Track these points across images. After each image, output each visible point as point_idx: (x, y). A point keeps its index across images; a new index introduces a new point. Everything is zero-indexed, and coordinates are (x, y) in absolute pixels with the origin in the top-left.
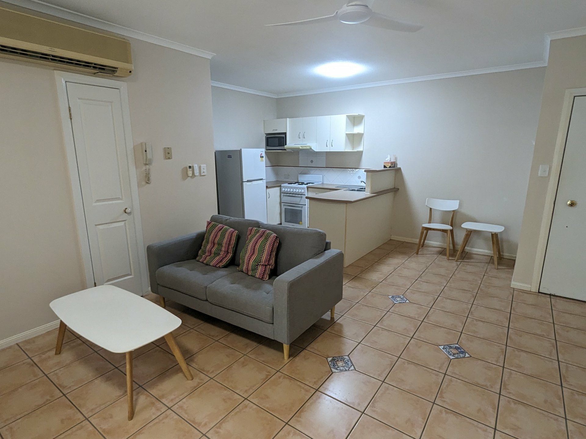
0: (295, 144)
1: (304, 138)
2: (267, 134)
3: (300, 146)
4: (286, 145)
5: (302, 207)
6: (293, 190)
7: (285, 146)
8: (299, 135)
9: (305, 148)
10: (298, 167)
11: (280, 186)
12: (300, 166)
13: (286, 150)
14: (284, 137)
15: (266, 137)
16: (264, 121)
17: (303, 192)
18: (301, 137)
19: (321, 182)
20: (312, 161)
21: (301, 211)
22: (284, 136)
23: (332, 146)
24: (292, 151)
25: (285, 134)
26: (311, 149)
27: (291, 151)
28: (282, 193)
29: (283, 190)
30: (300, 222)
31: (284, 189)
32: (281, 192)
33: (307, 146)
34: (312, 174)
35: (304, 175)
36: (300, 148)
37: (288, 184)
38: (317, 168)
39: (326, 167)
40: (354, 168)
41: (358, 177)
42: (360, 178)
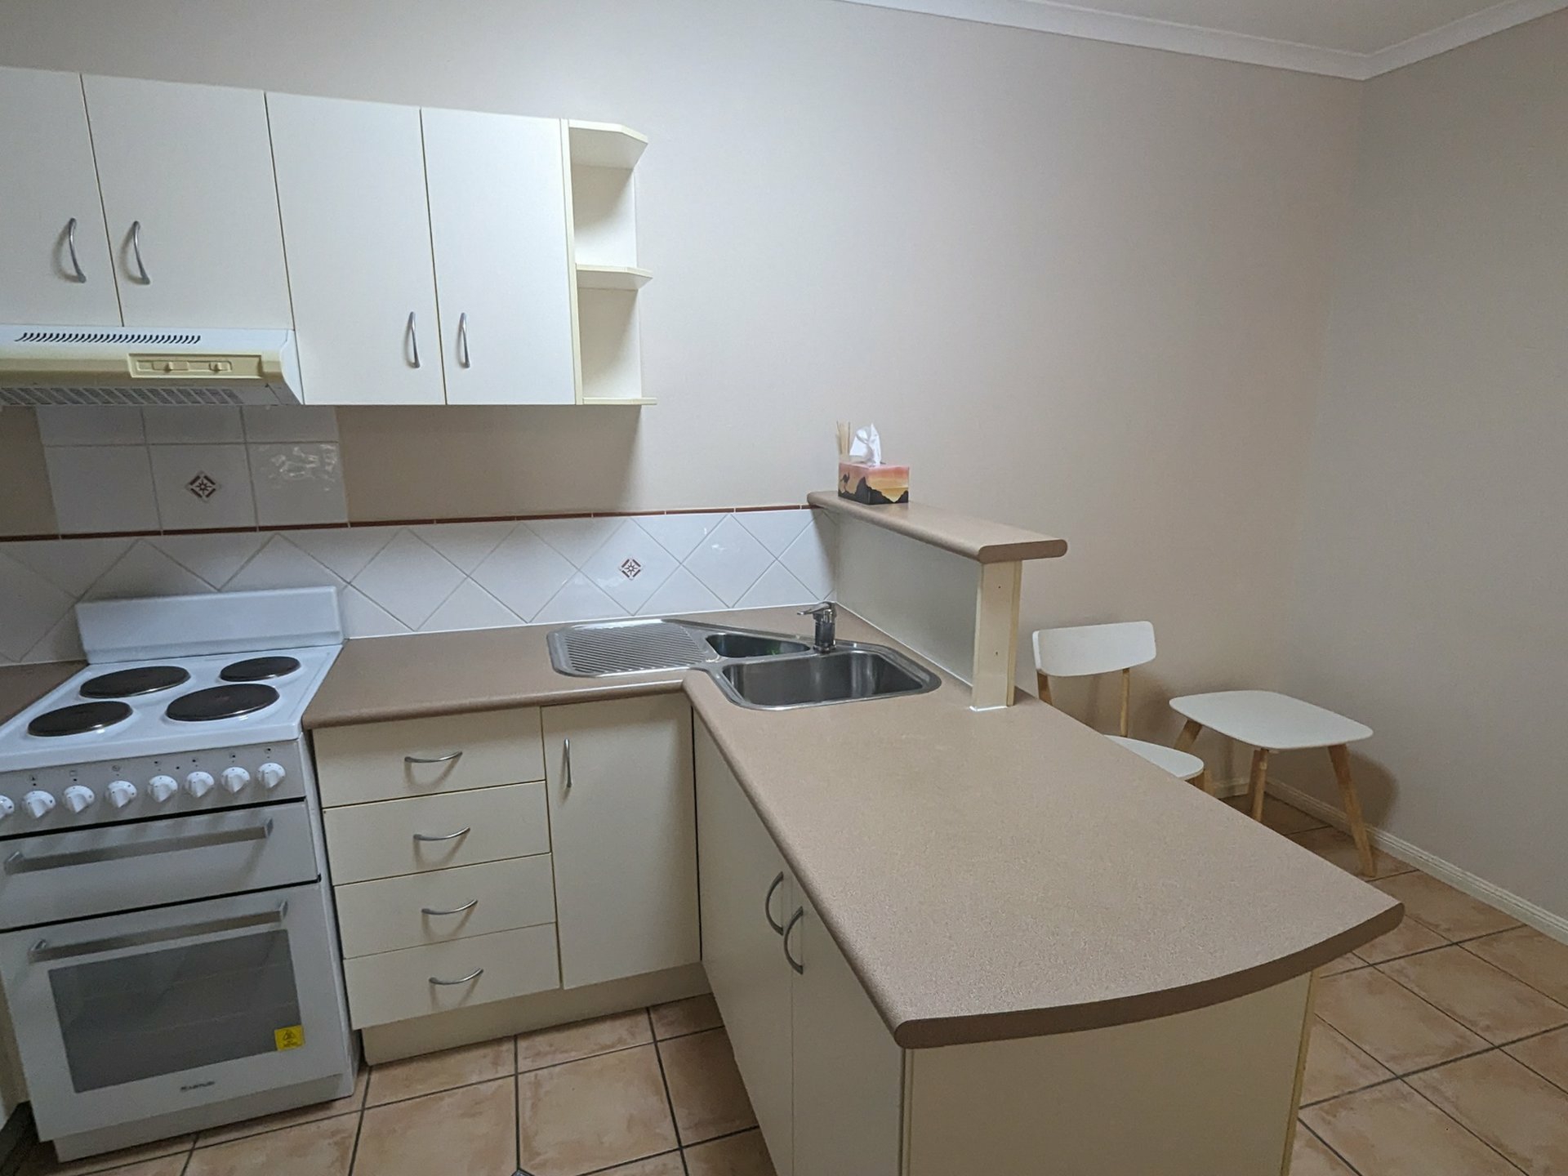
1: (144, 279)
3: (123, 359)
5: (283, 908)
9: (198, 373)
10: (53, 537)
12: (63, 530)
17: (280, 783)
19: (336, 634)
20: (202, 488)
23: (463, 364)
26: (271, 380)
30: (280, 1035)
33: (223, 359)
34: (219, 591)
35: (134, 601)
36: (135, 371)
37: (31, 734)
38: (271, 538)
39: (354, 524)
40: (588, 515)
41: (623, 566)
42: (636, 571)
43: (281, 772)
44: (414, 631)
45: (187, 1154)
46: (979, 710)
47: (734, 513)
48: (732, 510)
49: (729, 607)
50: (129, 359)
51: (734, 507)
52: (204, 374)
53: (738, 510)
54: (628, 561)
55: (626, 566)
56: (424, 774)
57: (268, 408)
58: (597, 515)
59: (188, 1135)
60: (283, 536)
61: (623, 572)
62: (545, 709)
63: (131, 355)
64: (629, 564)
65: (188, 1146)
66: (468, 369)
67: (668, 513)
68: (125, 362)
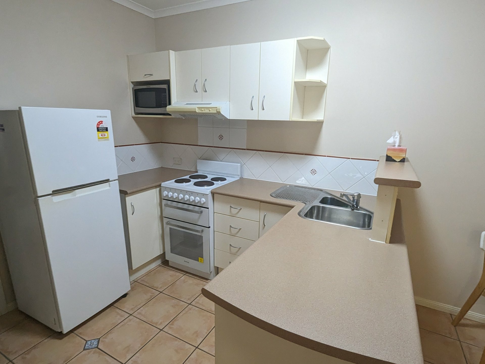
0: (187, 104)
1: (206, 91)
2: (136, 84)
3: (196, 108)
4: (170, 104)
5: (202, 231)
6: (184, 196)
7: (168, 107)
8: (195, 85)
9: (207, 111)
10: (197, 145)
11: (160, 186)
12: (199, 144)
13: (170, 115)
14: (165, 89)
15: (133, 88)
16: (128, 56)
17: (204, 203)
18: (199, 89)
19: (239, 175)
20: (221, 137)
21: (201, 237)
22: (165, 86)
23: (263, 109)
24: (184, 118)
25: (167, 82)
26: (219, 113)
27: (180, 117)
28: (164, 199)
29: (165, 195)
30: (200, 258)
31: (167, 193)
32: (161, 198)
33: (211, 108)
34: (221, 161)
35: (207, 161)
36: (197, 111)
37: (175, 182)
38: (231, 151)
39: (247, 149)
40: (303, 154)
41: (311, 171)
42: (315, 173)
43: (205, 201)
44: (256, 178)
45: (183, 275)
46: (372, 240)
47: (350, 159)
48: (349, 158)
49: (344, 191)
50: (197, 109)
51: (351, 157)
52: (208, 111)
53: (351, 159)
54: (313, 169)
55: (312, 171)
56: (234, 211)
57: (223, 120)
58: (306, 154)
59: (186, 272)
60: (234, 151)
61: (311, 173)
62: (261, 203)
63: (197, 107)
64: (313, 170)
65: (185, 274)
66: (264, 110)
67: (328, 156)
68: (195, 109)
